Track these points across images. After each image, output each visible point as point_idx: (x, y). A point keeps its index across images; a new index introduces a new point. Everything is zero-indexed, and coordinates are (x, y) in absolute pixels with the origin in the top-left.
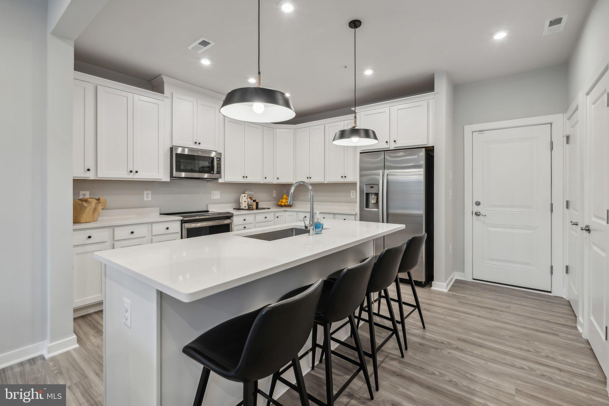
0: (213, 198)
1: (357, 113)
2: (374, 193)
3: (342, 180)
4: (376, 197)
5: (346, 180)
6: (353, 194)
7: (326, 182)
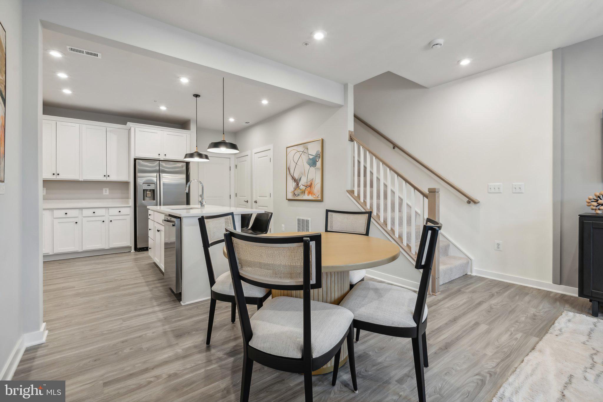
1: (131, 127)
2: (150, 190)
3: (104, 179)
4: (150, 192)
5: (109, 179)
6: (106, 192)
7: (81, 179)
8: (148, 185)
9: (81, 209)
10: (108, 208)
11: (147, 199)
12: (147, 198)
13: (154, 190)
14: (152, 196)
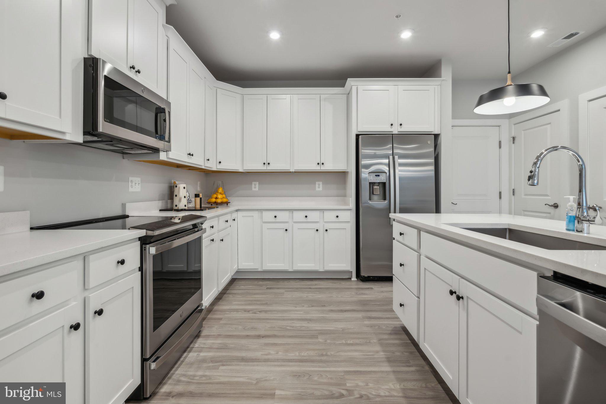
0: (131, 190)
1: (352, 86)
2: (379, 183)
3: (317, 168)
4: (378, 187)
5: (323, 168)
6: (319, 187)
7: (292, 170)
8: (376, 176)
9: (292, 210)
10: (322, 210)
11: (375, 197)
12: (375, 195)
13: (384, 184)
14: (382, 193)
